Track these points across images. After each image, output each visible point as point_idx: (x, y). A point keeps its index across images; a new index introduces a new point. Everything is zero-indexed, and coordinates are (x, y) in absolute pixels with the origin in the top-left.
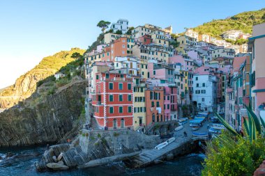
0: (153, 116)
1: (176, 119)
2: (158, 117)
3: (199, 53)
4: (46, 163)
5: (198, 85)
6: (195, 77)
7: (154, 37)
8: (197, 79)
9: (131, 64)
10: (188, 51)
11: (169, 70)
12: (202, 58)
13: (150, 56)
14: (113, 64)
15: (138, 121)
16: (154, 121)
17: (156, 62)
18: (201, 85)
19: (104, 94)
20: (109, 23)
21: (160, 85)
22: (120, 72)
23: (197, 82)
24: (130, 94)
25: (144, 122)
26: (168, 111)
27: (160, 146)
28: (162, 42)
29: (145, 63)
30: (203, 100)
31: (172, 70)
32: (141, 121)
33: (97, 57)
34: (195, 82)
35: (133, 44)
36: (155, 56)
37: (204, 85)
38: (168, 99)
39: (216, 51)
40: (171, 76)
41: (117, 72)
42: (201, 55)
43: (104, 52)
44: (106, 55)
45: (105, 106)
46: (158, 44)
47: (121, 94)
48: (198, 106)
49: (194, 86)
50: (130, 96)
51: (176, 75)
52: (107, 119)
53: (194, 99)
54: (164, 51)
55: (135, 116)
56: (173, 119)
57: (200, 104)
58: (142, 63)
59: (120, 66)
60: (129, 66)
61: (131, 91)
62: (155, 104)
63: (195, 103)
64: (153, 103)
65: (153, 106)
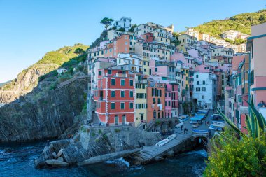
0: (155, 113)
1: (177, 116)
2: (159, 113)
3: (199, 52)
4: (46, 160)
5: (198, 83)
6: (195, 75)
7: (156, 35)
8: (197, 76)
9: (134, 60)
10: (188, 49)
11: (170, 67)
12: (203, 56)
13: (152, 53)
14: (115, 61)
15: (140, 118)
16: (155, 118)
17: (158, 59)
18: (201, 83)
19: (106, 89)
20: (112, 20)
21: (162, 82)
22: (122, 68)
23: (198, 80)
24: (132, 90)
25: (145, 118)
26: (169, 108)
27: (161, 143)
28: (164, 40)
29: (147, 60)
30: (203, 97)
31: (174, 67)
32: (142, 117)
33: (100, 53)
34: (196, 80)
35: (135, 41)
36: (157, 53)
37: (204, 83)
38: (169, 96)
39: (216, 50)
40: (172, 73)
41: (120, 68)
42: (202, 54)
43: (106, 48)
44: (108, 51)
45: (107, 101)
46: (160, 42)
47: (123, 90)
48: (198, 103)
49: (195, 83)
50: (132, 93)
51: (177, 73)
52: (109, 115)
53: (195, 96)
54: (166, 48)
55: (137, 113)
56: (174, 115)
57: (200, 101)
58: (145, 59)
59: (123, 63)
60: (132, 62)
61: (133, 88)
62: (157, 101)
63: (195, 100)
64: (154, 99)
65: (154, 103)
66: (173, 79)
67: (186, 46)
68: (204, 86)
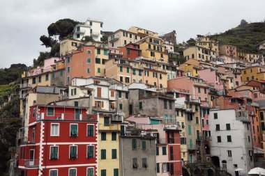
3: (218, 74)
5: (218, 127)
6: (212, 113)
8: (216, 116)
9: (99, 90)
10: (199, 69)
11: (165, 100)
12: (225, 81)
13: (134, 77)
14: (67, 91)
17: (143, 87)
18: (223, 127)
19: (40, 144)
21: (150, 127)
22: (76, 103)
23: (216, 122)
24: (91, 144)
28: (158, 56)
29: (125, 89)
30: (230, 153)
31: (172, 101)
34: (213, 123)
35: (106, 57)
37: (228, 127)
38: (164, 153)
40: (169, 112)
41: (71, 104)
42: (223, 77)
45: (41, 168)
46: (150, 58)
47: (74, 144)
48: (221, 164)
49: (212, 128)
50: (91, 148)
51: (177, 110)
53: (214, 153)
54: (161, 69)
57: (224, 162)
58: (120, 88)
59: (80, 93)
60: (95, 94)
61: (94, 139)
62: (140, 163)
63: (216, 159)
64: (135, 160)
65: (135, 167)
66: (171, 122)
67: (196, 64)
68: (229, 133)
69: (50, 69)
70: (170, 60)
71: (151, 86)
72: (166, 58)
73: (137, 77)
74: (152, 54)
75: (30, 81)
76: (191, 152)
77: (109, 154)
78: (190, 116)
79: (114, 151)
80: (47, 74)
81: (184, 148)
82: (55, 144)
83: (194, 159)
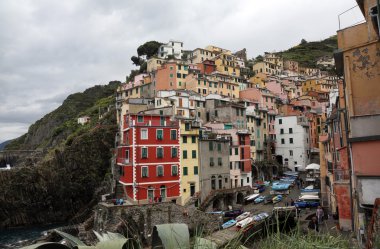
0: (213, 182)
1: (250, 184)
2: (220, 181)
3: (282, 86)
5: (282, 131)
6: (277, 120)
7: (218, 63)
8: (280, 122)
9: (181, 101)
10: (267, 82)
11: (237, 109)
12: (289, 92)
13: (210, 89)
14: (153, 102)
15: (188, 188)
16: (213, 188)
17: (218, 97)
18: (286, 131)
19: (133, 146)
21: (225, 131)
22: (161, 112)
23: (281, 126)
24: (174, 146)
25: (197, 190)
26: (236, 172)
28: (231, 70)
29: (203, 99)
30: (291, 152)
31: (243, 109)
32: (193, 188)
33: (135, 91)
34: (278, 127)
35: (186, 72)
36: (218, 89)
37: (291, 130)
38: (237, 153)
40: (241, 118)
41: (157, 112)
42: (287, 89)
44: (145, 87)
45: (135, 165)
46: (224, 72)
47: (160, 146)
48: (284, 162)
49: (277, 132)
50: (174, 149)
51: (248, 117)
52: (138, 188)
53: (278, 152)
54: (233, 82)
55: (184, 182)
56: (245, 184)
57: (287, 160)
58: (198, 99)
59: (165, 104)
60: (177, 104)
61: (177, 142)
62: (216, 162)
63: (279, 158)
64: (212, 159)
65: (212, 165)
66: (243, 127)
67: (264, 77)
68: (291, 136)
69: (139, 84)
70: (242, 74)
71: (225, 97)
72: (238, 72)
73: (213, 89)
74: (226, 69)
75: (124, 94)
76: (259, 152)
77: (190, 155)
78: (259, 122)
79: (194, 152)
80: (137, 88)
81: (253, 149)
82: (145, 146)
83: (261, 158)
